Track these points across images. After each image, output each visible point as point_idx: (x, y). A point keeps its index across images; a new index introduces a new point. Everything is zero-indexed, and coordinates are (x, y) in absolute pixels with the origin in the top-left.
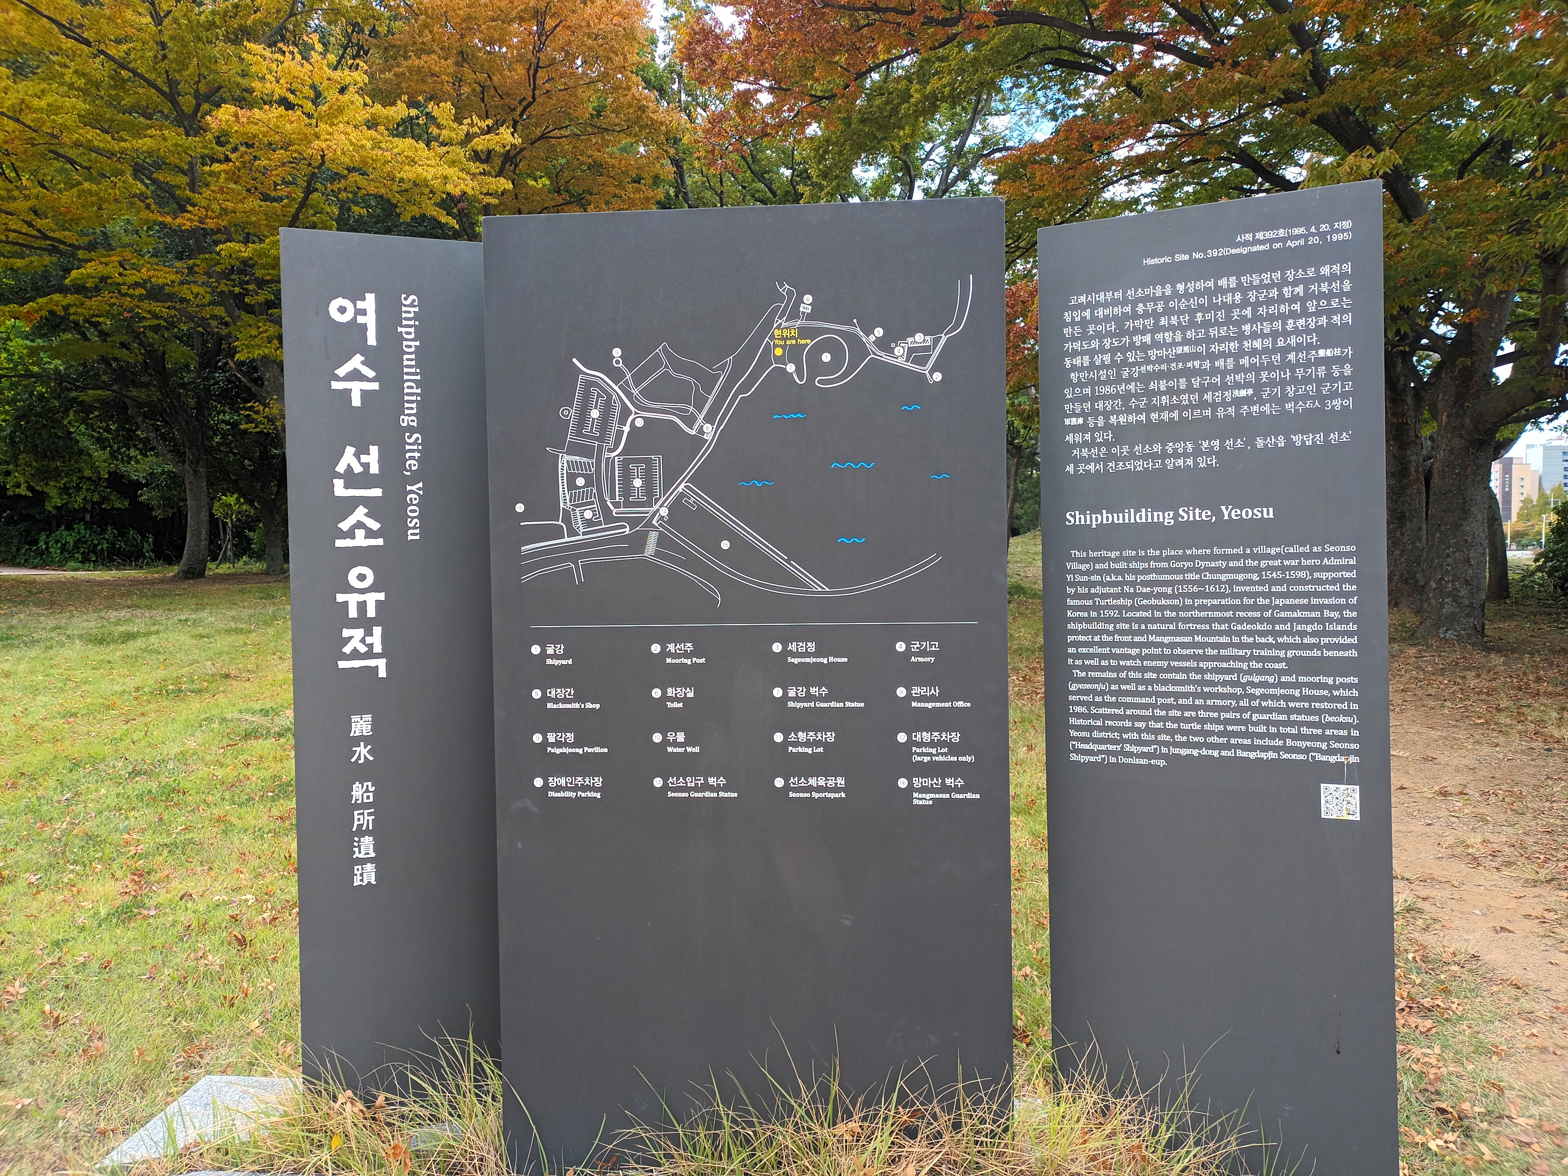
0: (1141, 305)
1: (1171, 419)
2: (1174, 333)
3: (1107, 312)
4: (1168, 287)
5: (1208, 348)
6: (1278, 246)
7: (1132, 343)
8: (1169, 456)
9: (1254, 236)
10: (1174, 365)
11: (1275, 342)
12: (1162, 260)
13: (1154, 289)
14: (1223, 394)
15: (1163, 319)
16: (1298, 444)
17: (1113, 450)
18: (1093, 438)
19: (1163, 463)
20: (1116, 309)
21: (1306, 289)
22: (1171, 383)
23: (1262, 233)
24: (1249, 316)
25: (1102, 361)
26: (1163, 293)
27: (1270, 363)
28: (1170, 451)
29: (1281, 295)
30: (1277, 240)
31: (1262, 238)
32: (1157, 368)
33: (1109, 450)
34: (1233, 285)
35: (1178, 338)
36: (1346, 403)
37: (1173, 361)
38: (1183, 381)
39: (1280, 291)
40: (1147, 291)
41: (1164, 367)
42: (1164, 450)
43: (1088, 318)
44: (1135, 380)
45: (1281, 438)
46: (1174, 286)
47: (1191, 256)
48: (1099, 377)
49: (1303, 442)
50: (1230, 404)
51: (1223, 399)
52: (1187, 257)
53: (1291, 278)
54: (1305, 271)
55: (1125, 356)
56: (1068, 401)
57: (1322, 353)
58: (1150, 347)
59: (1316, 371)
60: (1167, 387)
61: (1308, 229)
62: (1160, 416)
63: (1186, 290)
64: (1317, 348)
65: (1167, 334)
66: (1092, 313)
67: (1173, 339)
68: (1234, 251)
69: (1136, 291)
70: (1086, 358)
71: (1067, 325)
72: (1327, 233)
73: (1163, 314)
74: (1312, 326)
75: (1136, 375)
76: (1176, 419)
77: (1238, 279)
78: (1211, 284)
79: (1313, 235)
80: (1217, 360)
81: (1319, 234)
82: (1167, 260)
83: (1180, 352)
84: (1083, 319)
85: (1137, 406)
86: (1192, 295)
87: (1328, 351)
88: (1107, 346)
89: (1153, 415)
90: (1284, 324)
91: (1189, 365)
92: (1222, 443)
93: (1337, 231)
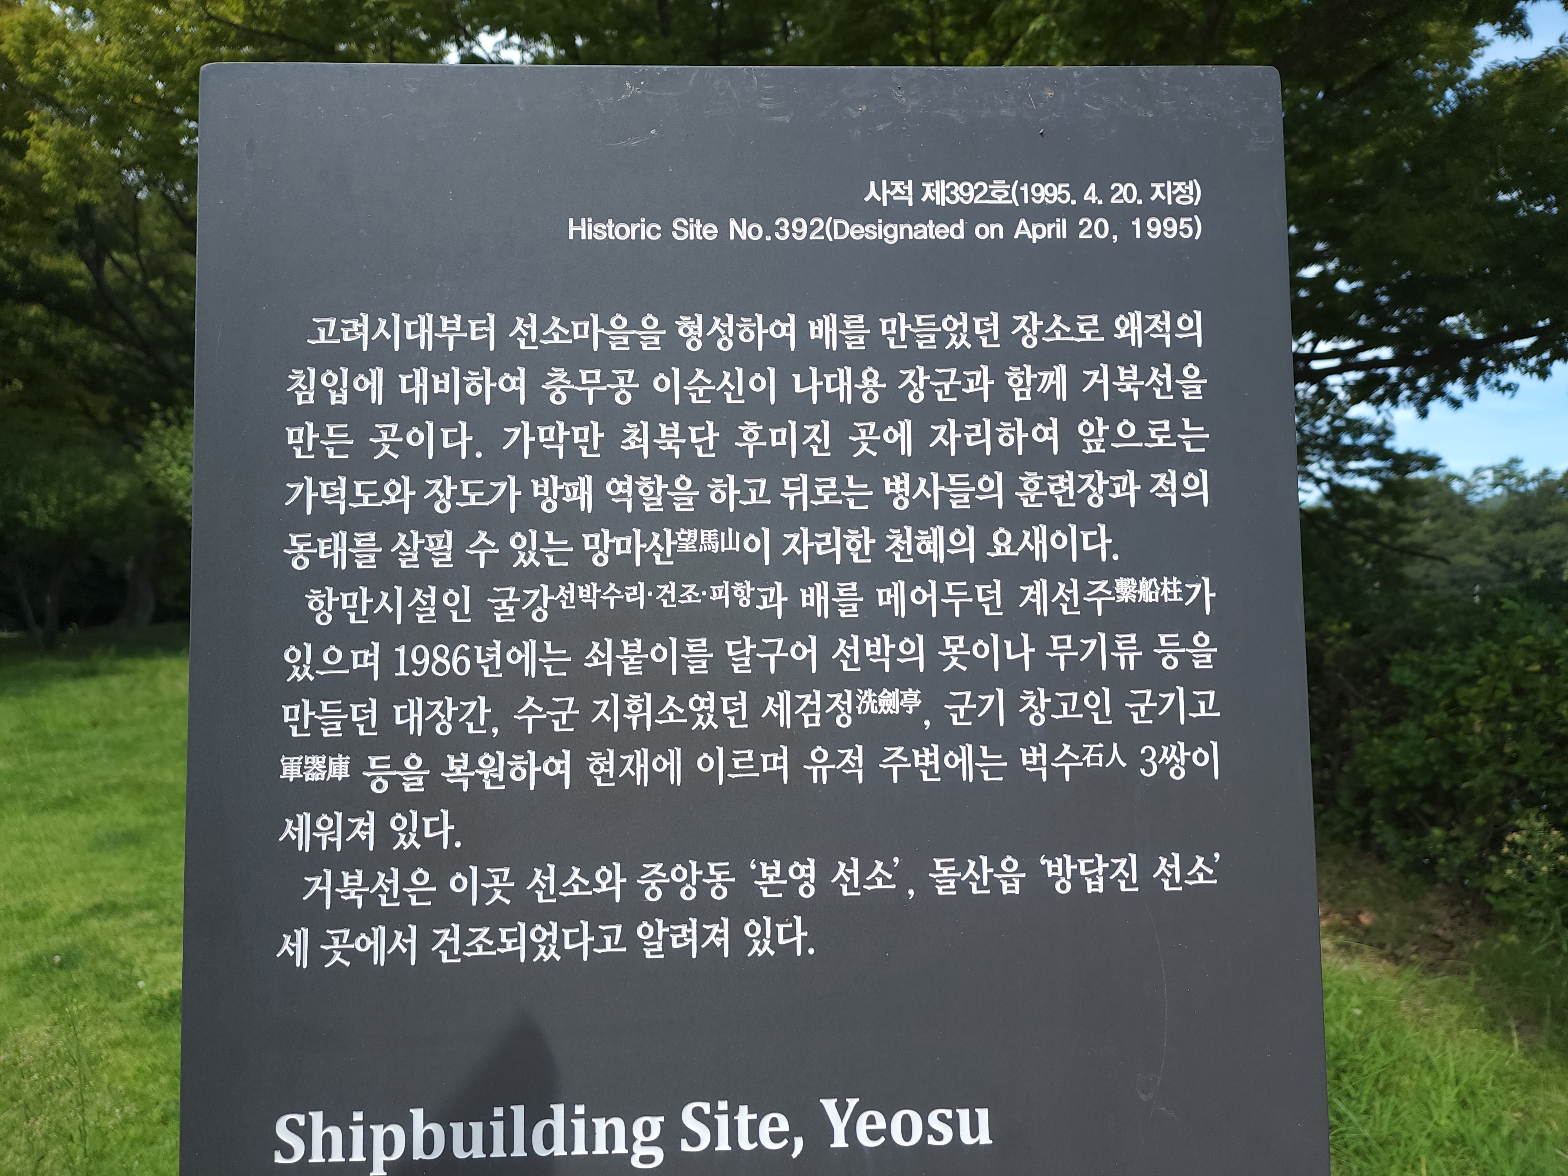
0: (560, 374)
1: (659, 779)
2: (669, 480)
3: (442, 384)
4: (650, 323)
5: (779, 544)
6: (990, 231)
7: (529, 503)
8: (650, 913)
9: (919, 191)
10: (668, 589)
11: (984, 544)
12: (631, 231)
13: (604, 324)
14: (826, 702)
15: (632, 429)
16: (1063, 888)
17: (458, 883)
18: (385, 835)
19: (629, 938)
20: (473, 377)
21: (1075, 381)
22: (658, 654)
23: (941, 186)
24: (907, 449)
25: (425, 557)
26: (635, 341)
27: (973, 609)
28: (653, 893)
29: (1001, 388)
30: (989, 214)
31: (942, 200)
32: (612, 594)
33: (439, 879)
34: (856, 343)
35: (684, 503)
36: (1202, 758)
37: (664, 575)
38: (697, 646)
39: (998, 376)
40: (579, 330)
41: (636, 594)
42: (632, 890)
43: (377, 397)
44: (540, 633)
45: (1010, 864)
46: (668, 325)
47: (724, 229)
48: (410, 613)
49: (1078, 881)
50: (847, 739)
51: (828, 719)
52: (708, 232)
53: (1030, 342)
54: (1070, 321)
55: (502, 544)
56: (295, 693)
57: (1125, 588)
58: (593, 523)
59: (1112, 646)
60: (647, 663)
61: (1077, 191)
62: (620, 764)
63: (710, 341)
64: (1112, 573)
65: (645, 482)
66: (391, 384)
67: (668, 502)
68: (855, 232)
69: (543, 325)
70: (366, 540)
71: (299, 416)
72: (1130, 211)
73: (633, 414)
74: (1096, 501)
75: (540, 616)
76: (676, 778)
77: (872, 324)
78: (788, 329)
79: (1093, 212)
80: (809, 583)
81: (1107, 210)
82: (646, 233)
83: (688, 547)
84: (359, 399)
85: (543, 726)
86: (729, 361)
87: (1145, 584)
88: (443, 506)
89: (596, 759)
90: (1013, 486)
91: (720, 593)
92: (825, 871)
93: (1162, 210)
